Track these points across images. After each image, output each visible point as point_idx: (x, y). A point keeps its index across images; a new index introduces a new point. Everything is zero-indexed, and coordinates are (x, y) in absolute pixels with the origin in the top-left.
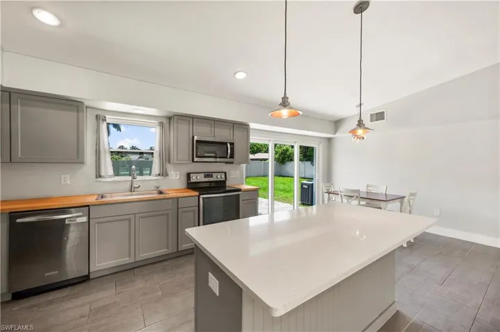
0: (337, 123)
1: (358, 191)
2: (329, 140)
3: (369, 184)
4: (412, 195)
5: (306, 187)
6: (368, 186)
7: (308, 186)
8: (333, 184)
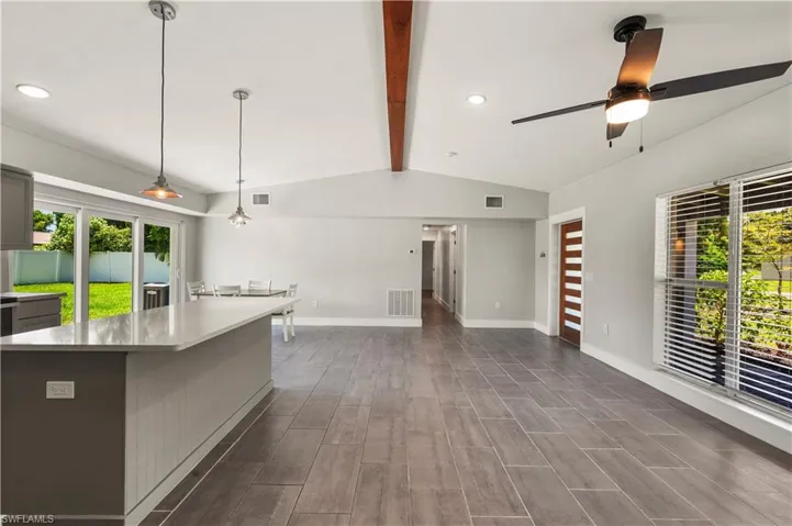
0: (210, 198)
1: (238, 288)
2: (198, 219)
3: (252, 279)
4: (292, 286)
5: (155, 293)
6: (251, 282)
7: (158, 292)
8: (203, 283)
